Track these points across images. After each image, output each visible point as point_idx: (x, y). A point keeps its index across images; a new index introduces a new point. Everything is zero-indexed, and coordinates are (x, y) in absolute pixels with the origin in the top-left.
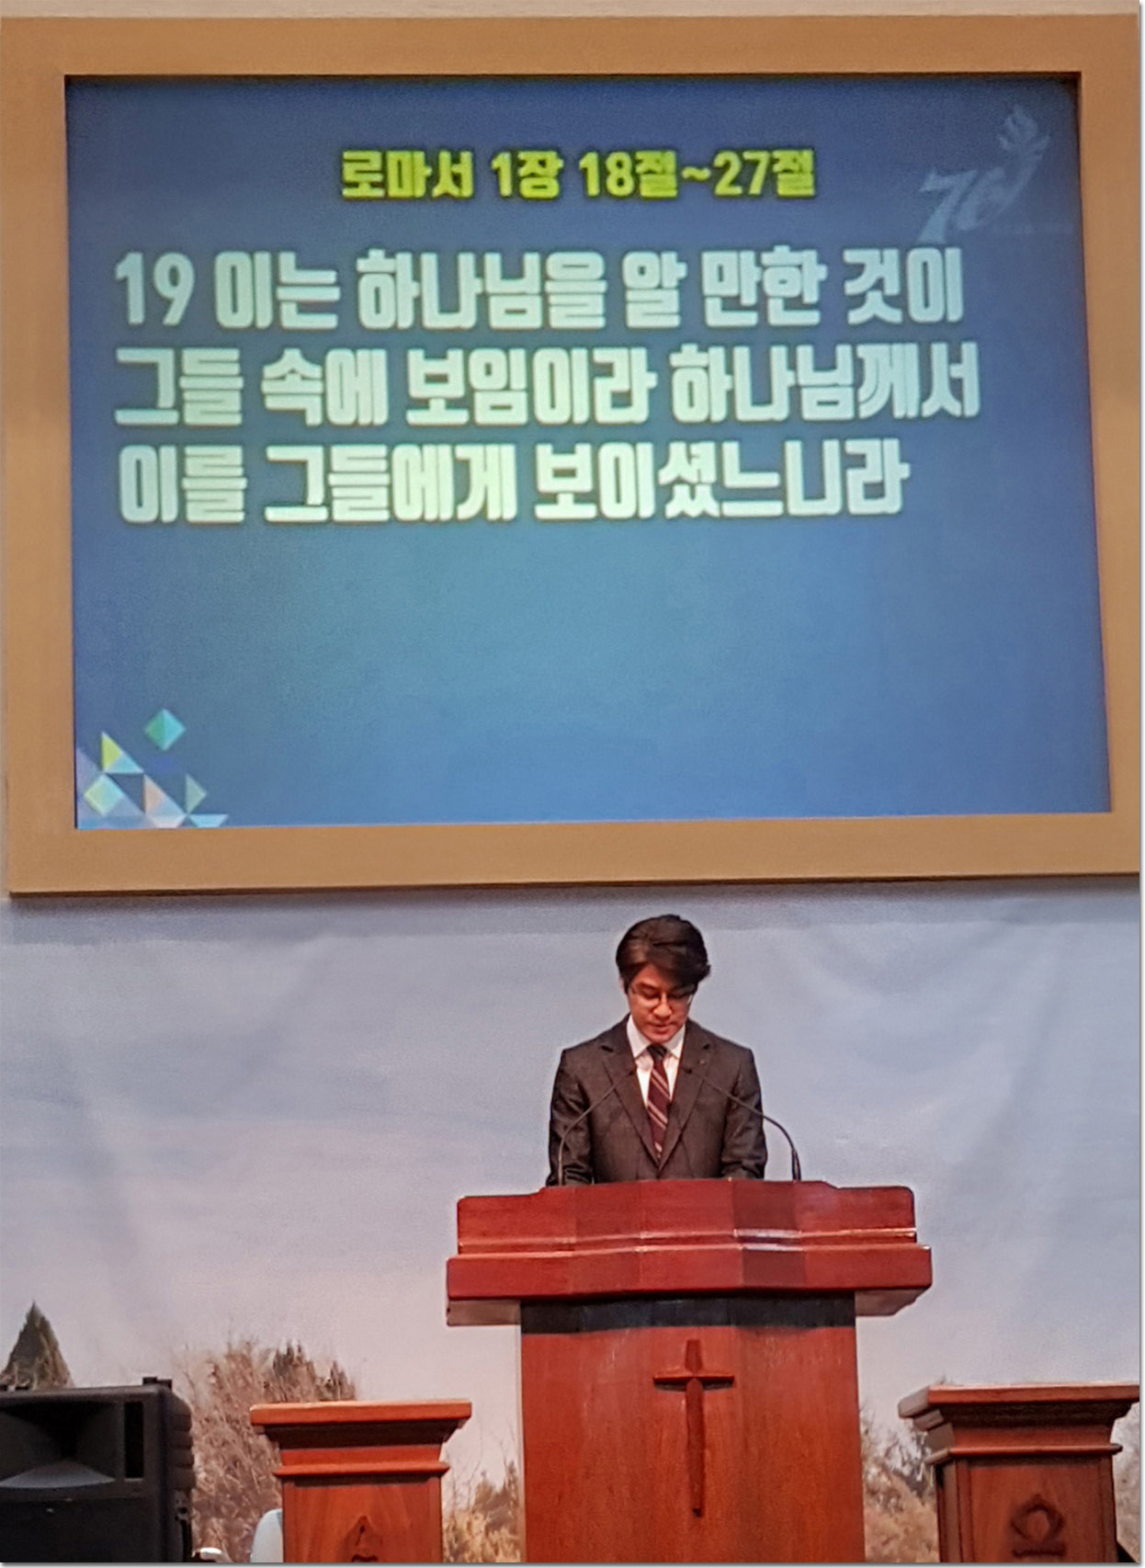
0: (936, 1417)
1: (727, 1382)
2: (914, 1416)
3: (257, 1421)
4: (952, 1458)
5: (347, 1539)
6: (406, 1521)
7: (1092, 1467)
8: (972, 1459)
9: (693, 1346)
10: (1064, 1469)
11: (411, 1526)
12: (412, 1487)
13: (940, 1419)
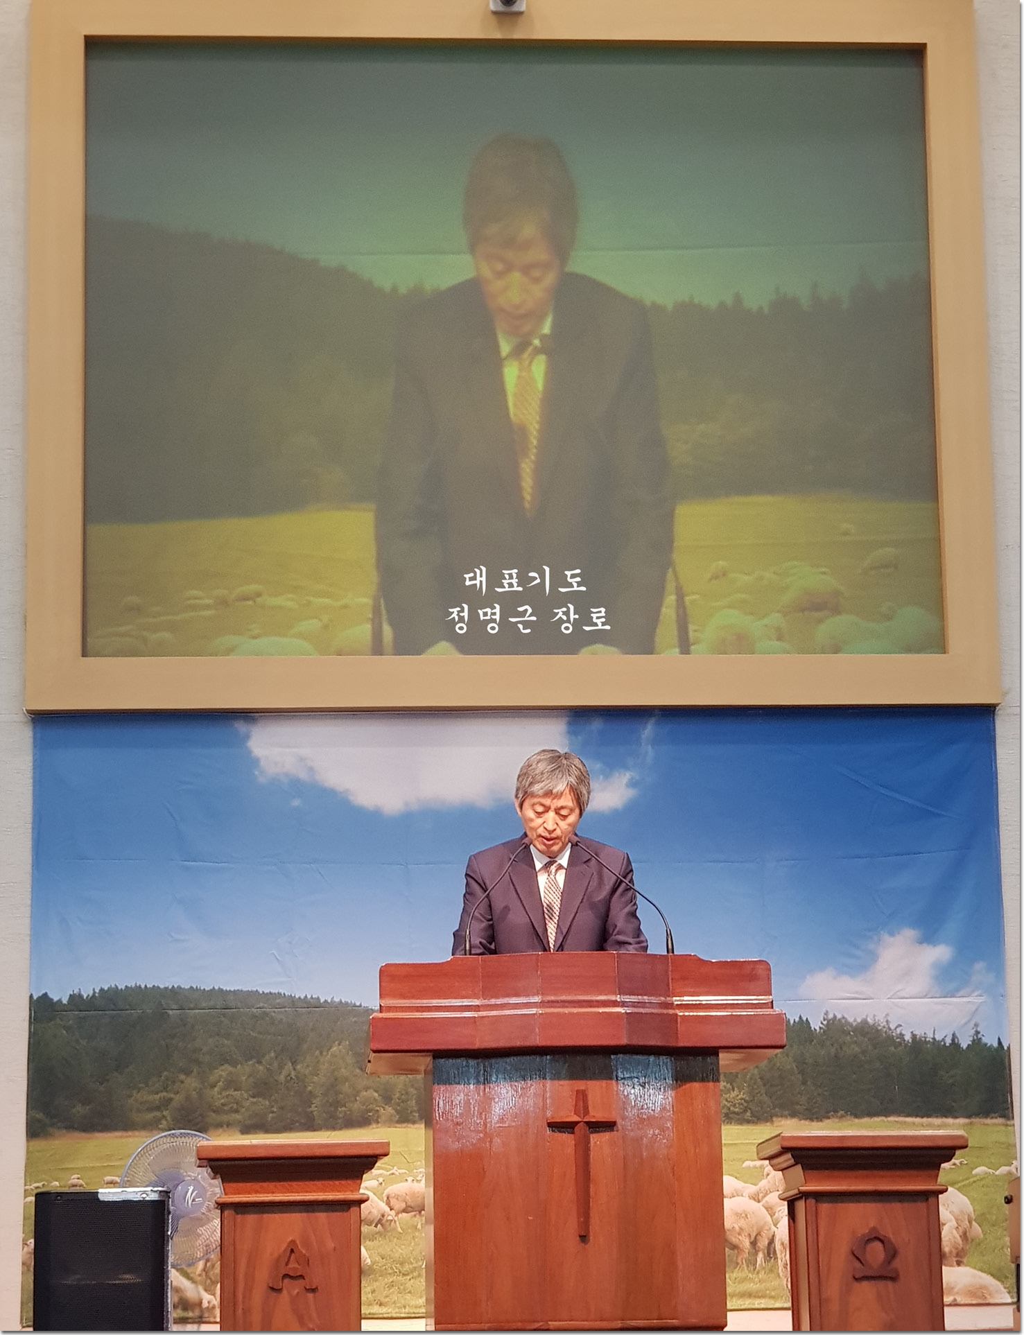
0: (787, 1159)
1: (609, 1126)
2: (770, 1158)
3: (204, 1157)
4: (805, 1195)
5: (278, 1260)
6: (330, 1244)
7: (921, 1206)
8: (818, 1196)
9: (582, 1096)
10: (897, 1207)
11: (335, 1250)
12: (336, 1216)
13: (792, 1161)
